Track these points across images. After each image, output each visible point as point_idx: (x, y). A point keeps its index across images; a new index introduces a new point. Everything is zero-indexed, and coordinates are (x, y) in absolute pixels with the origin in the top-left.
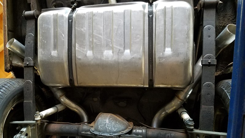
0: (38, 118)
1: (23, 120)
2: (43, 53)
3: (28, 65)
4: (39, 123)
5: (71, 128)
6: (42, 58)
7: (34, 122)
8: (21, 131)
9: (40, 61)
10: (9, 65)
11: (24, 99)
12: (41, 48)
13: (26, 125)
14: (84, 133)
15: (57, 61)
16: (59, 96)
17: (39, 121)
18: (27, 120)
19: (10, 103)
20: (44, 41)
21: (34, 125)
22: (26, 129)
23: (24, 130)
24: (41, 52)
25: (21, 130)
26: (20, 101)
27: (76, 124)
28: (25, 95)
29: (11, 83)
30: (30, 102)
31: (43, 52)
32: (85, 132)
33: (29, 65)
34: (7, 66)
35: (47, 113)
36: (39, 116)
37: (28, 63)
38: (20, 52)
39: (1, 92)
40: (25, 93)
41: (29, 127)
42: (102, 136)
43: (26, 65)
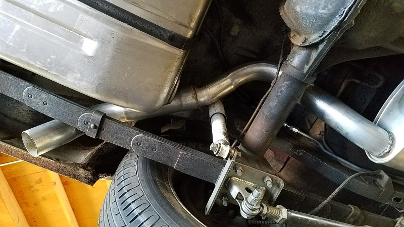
0: (226, 150)
1: (213, 186)
2: (79, 76)
3: (95, 127)
4: (236, 153)
5: (279, 94)
6: (90, 83)
7: (229, 163)
8: (237, 198)
9: (97, 92)
10: (81, 171)
11: (170, 165)
12: (64, 75)
13: (227, 184)
14: (307, 68)
15: (110, 50)
16: (194, 101)
17: (233, 151)
18: (217, 178)
19: (166, 194)
20: (49, 60)
21: (235, 167)
22: (237, 186)
23: (235, 191)
24: (75, 79)
25: (235, 198)
26: (169, 176)
27: (272, 84)
28: (163, 160)
29: (122, 178)
30: (182, 155)
31: (75, 75)
32: (307, 63)
33: (98, 125)
34: (83, 175)
35: (222, 131)
36: (222, 146)
37: (92, 125)
38: (60, 133)
39: (132, 202)
40: (156, 159)
41: (233, 178)
42: (352, 9)
43: (96, 131)
